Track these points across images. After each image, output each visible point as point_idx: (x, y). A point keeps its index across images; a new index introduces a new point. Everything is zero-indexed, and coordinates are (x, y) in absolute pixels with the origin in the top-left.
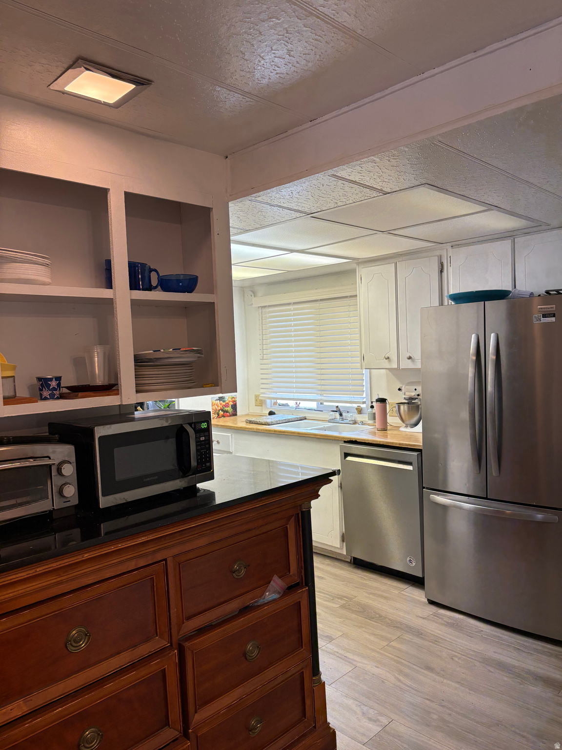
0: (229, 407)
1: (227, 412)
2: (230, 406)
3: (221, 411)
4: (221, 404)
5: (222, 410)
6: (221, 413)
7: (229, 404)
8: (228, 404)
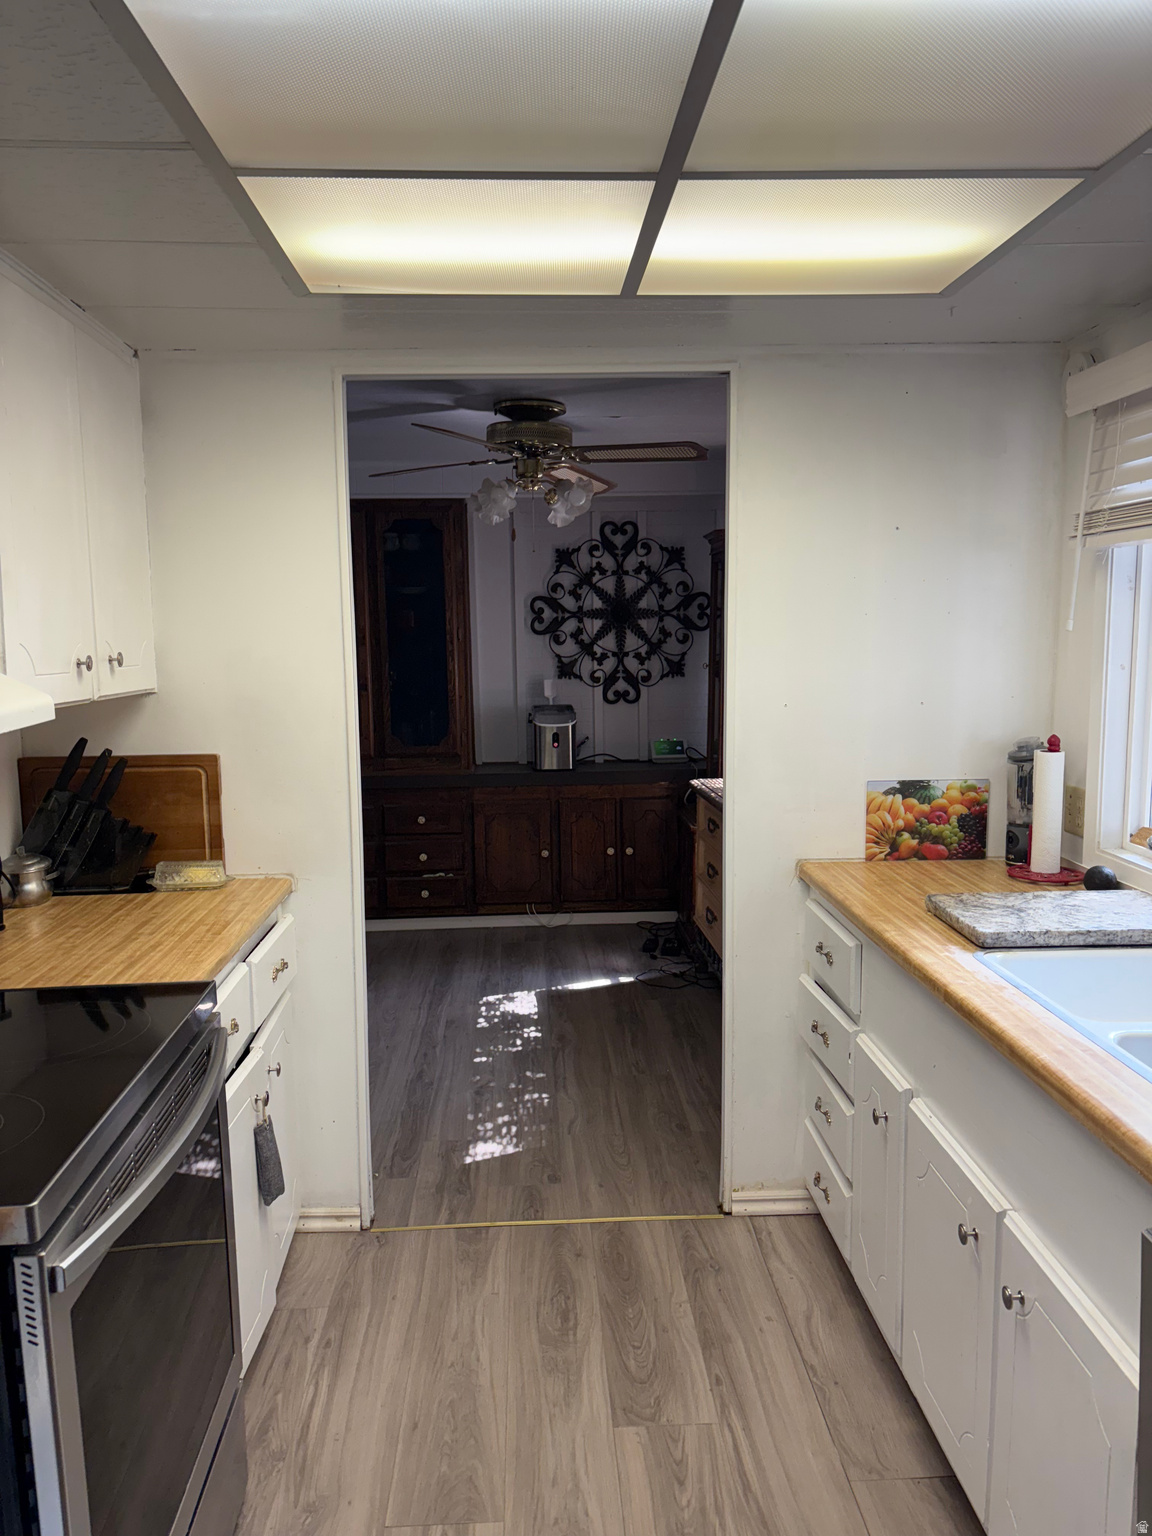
0: (947, 821)
1: (937, 839)
2: (954, 820)
3: (906, 835)
4: (908, 809)
5: (913, 831)
6: (908, 841)
7: (951, 810)
8: (944, 810)
